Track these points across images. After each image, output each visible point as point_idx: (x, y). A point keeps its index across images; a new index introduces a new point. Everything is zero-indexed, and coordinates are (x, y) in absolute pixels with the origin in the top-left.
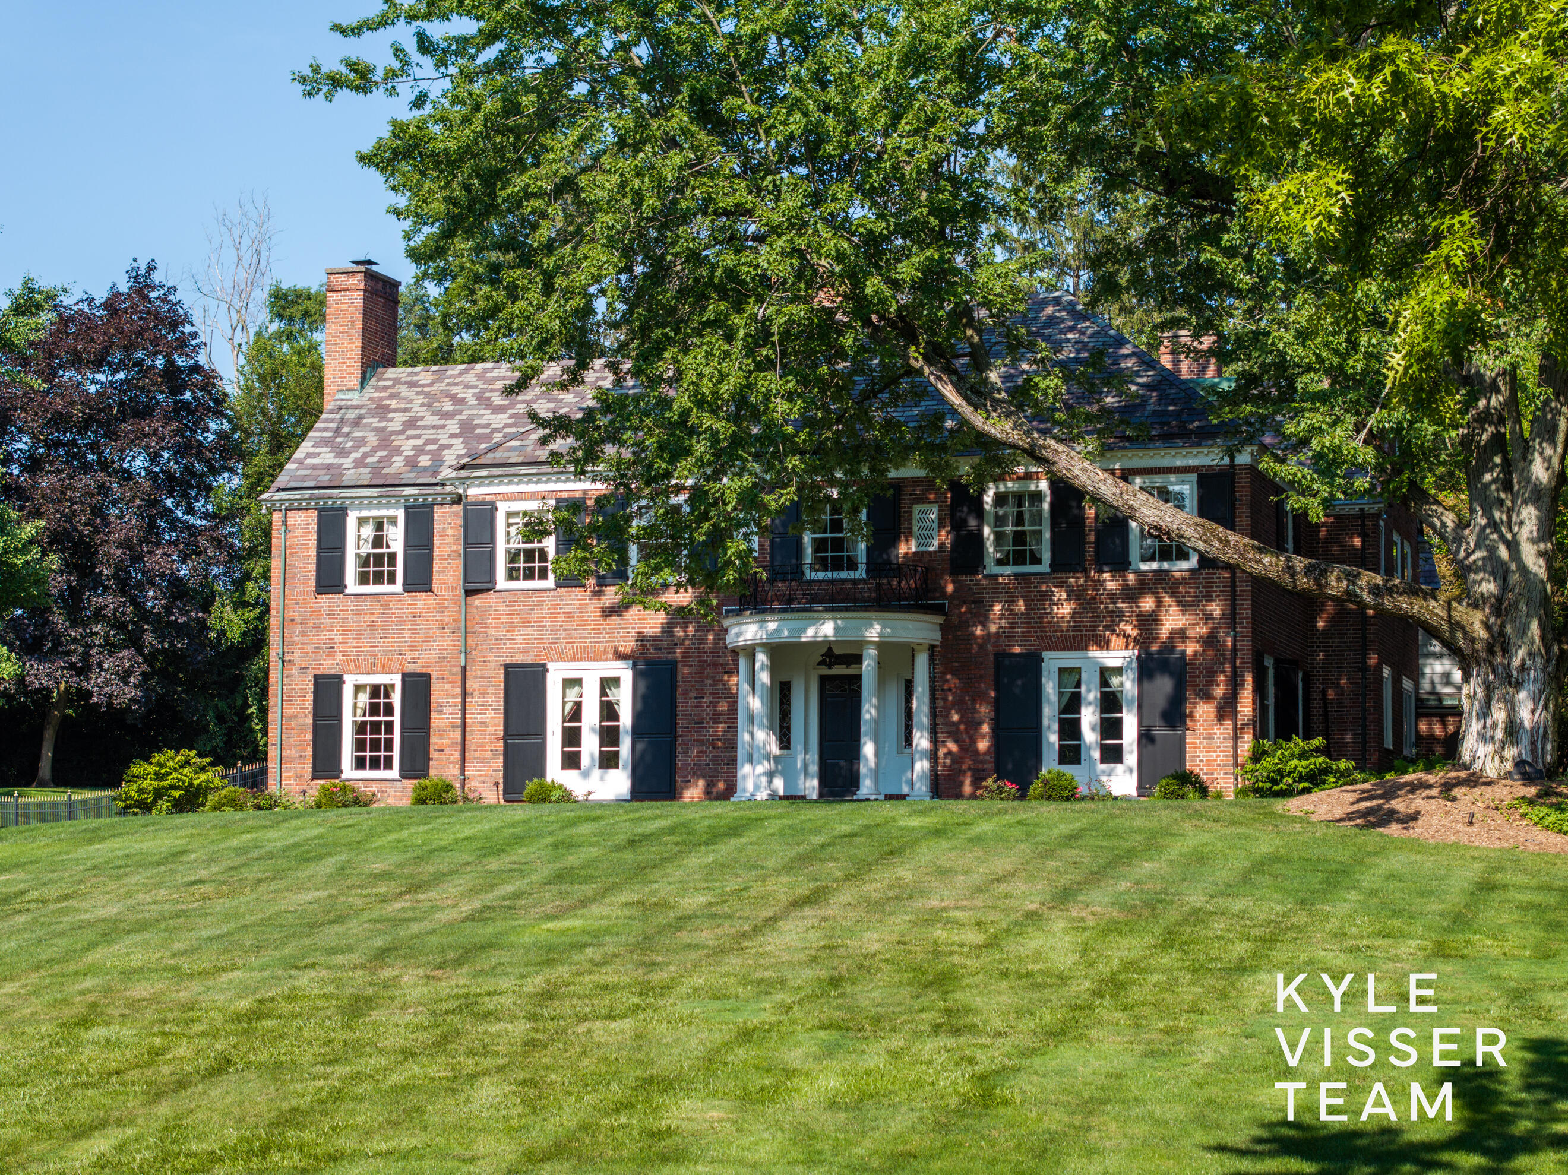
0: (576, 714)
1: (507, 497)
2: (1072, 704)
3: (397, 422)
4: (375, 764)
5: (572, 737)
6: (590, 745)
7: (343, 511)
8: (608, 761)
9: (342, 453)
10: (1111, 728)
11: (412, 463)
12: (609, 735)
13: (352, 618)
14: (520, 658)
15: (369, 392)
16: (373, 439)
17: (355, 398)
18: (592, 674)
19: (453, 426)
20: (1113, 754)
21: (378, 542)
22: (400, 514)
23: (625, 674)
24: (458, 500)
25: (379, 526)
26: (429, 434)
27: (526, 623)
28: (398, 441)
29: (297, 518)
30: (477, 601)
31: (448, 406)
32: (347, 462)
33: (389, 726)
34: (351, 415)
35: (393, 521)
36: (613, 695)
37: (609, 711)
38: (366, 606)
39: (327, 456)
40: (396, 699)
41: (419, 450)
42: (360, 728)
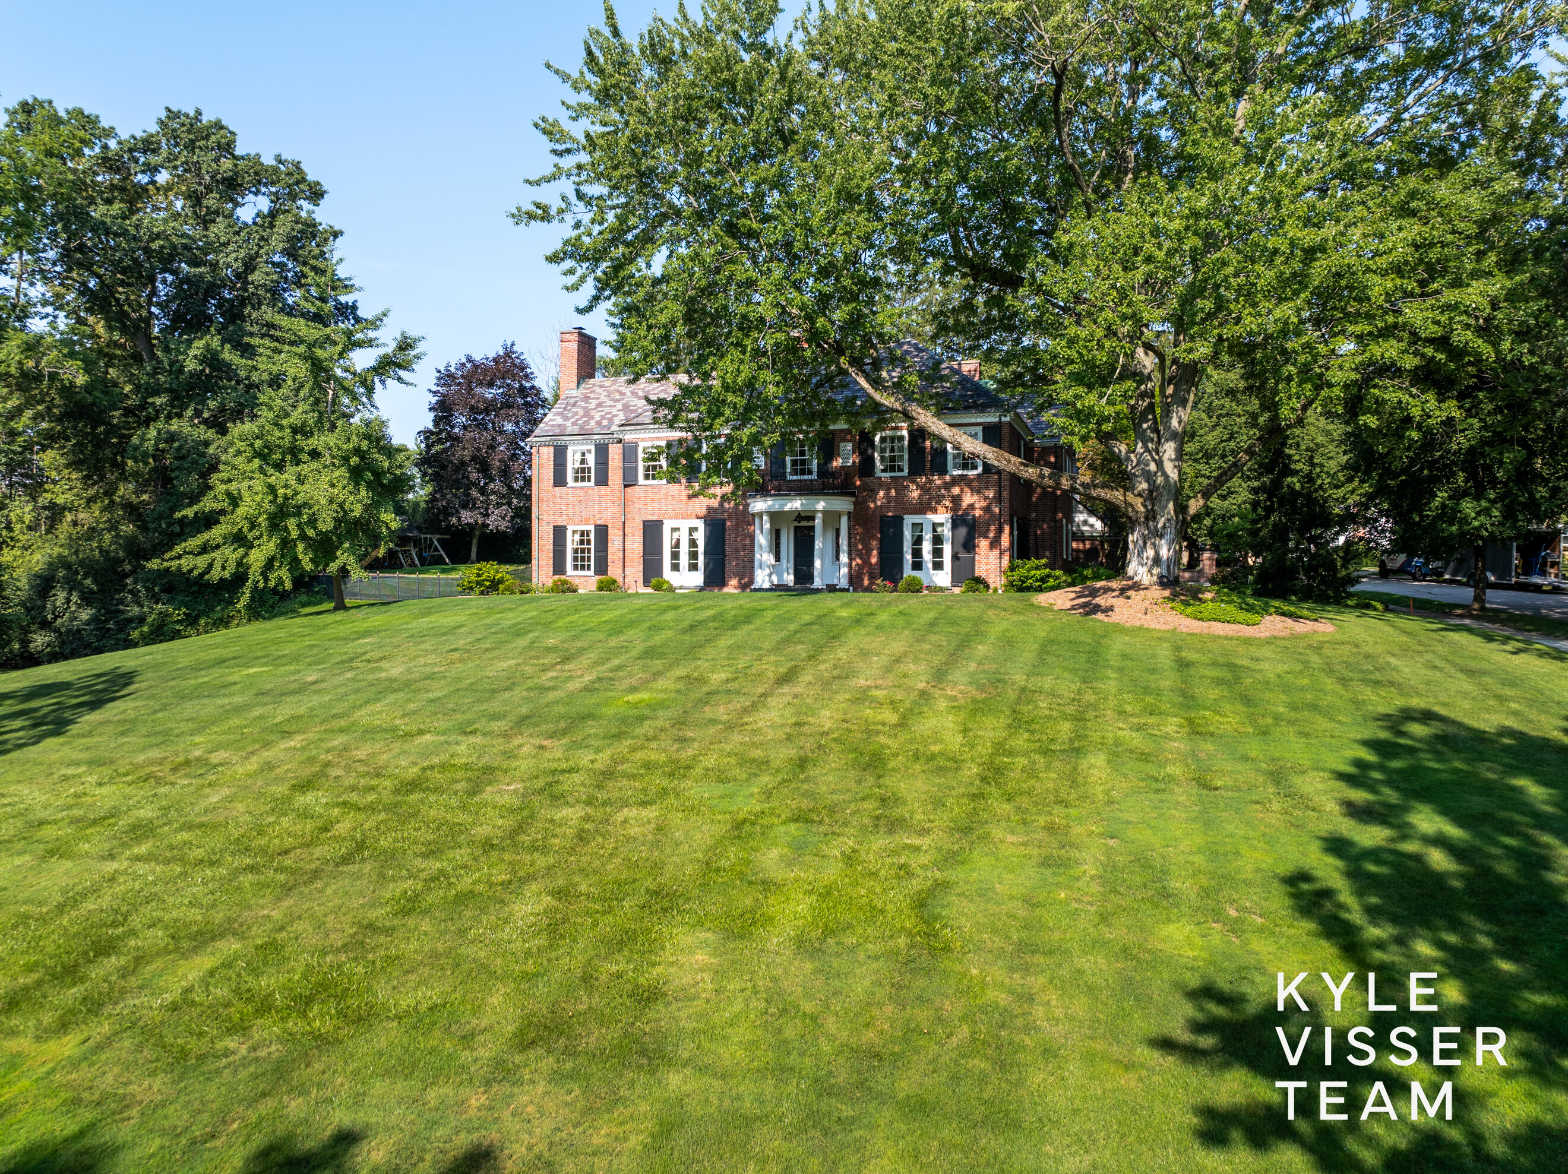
0: (677, 544)
1: (643, 440)
2: (918, 541)
3: (593, 404)
4: (583, 568)
5: (675, 555)
6: (684, 560)
7: (566, 447)
8: (693, 567)
9: (566, 419)
10: (937, 553)
11: (599, 423)
12: (693, 555)
13: (571, 499)
14: (650, 518)
15: (581, 390)
16: (581, 412)
17: (574, 393)
18: (685, 525)
19: (619, 406)
20: (938, 566)
21: (583, 461)
22: (593, 448)
23: (700, 524)
24: (620, 441)
25: (583, 454)
26: (608, 410)
27: (653, 501)
28: (593, 413)
29: (543, 450)
30: (629, 490)
31: (617, 396)
32: (568, 423)
33: (589, 550)
34: (572, 401)
35: (589, 451)
36: (695, 535)
37: (693, 543)
38: (577, 492)
39: (559, 420)
40: (592, 537)
41: (603, 417)
42: (576, 551)
